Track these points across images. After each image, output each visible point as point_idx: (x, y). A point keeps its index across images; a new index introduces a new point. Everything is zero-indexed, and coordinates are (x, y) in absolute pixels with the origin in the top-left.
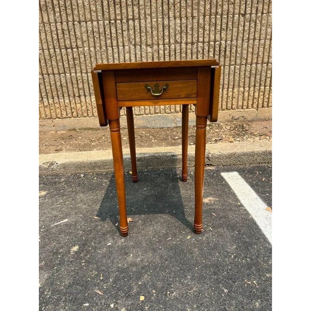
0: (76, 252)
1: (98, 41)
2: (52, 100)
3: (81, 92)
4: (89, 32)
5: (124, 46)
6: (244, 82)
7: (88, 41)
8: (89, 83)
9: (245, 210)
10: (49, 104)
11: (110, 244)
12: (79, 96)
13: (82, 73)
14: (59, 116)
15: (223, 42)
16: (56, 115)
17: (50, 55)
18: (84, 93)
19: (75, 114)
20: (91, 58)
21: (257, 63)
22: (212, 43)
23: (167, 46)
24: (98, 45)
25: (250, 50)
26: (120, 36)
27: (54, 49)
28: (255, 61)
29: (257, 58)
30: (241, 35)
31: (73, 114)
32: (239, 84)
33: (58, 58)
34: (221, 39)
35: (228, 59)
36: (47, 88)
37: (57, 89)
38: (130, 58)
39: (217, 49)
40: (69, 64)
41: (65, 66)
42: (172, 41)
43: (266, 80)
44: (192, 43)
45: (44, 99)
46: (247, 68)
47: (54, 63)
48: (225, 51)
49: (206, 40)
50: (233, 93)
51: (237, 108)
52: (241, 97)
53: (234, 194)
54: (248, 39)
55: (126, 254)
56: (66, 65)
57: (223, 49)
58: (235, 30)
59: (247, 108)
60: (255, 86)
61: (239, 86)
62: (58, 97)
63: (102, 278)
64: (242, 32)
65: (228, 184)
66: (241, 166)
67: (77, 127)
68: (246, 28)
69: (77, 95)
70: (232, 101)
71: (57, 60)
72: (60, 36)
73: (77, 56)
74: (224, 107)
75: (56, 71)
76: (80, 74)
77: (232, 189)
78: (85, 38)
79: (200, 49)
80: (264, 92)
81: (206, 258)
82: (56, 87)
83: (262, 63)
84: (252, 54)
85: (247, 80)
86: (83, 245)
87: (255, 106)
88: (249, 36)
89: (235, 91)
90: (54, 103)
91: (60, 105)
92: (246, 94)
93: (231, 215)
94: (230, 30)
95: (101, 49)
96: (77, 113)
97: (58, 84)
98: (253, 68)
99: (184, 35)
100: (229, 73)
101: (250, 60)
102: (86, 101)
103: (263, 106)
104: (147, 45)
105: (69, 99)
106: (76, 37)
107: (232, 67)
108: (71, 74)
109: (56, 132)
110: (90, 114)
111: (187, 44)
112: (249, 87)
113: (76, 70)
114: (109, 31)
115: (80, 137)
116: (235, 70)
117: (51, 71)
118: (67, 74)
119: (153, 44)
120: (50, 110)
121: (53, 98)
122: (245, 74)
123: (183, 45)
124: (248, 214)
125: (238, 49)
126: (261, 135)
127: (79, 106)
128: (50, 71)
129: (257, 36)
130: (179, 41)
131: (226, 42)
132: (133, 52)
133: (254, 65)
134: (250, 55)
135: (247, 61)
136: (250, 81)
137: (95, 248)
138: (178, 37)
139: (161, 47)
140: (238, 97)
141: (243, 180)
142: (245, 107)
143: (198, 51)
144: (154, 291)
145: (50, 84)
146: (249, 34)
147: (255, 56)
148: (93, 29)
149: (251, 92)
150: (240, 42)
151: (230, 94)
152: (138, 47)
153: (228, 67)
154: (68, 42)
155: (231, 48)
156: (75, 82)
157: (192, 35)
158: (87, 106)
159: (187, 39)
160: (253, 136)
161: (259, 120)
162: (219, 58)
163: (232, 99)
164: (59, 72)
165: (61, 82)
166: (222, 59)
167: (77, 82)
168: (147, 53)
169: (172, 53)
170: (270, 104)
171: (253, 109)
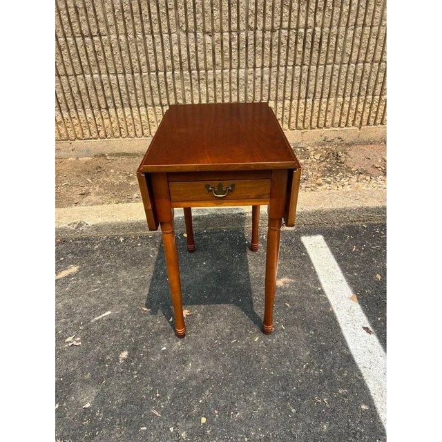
0: (126, 360)
1: (131, 26)
2: (67, 113)
3: (109, 101)
4: (116, 11)
5: (170, 33)
6: (345, 89)
7: (116, 24)
8: (119, 90)
9: (326, 299)
10: (64, 120)
11: (164, 348)
12: (107, 108)
13: (108, 74)
14: (79, 136)
15: (318, 29)
16: (76, 136)
17: (59, 47)
18: (114, 104)
19: (102, 133)
20: (120, 50)
21: (365, 62)
22: (302, 31)
23: (234, 34)
24: (130, 31)
25: (357, 41)
26: (163, 18)
27: (65, 37)
28: (362, 58)
29: (366, 54)
30: (346, 19)
31: (100, 134)
32: (337, 92)
33: (71, 51)
34: (315, 24)
35: (323, 55)
36: (59, 96)
37: (73, 98)
38: (180, 52)
39: (309, 40)
40: (88, 61)
41: (83, 64)
42: (242, 27)
43: (375, 86)
44: (273, 30)
46: (351, 69)
47: (66, 59)
48: (320, 43)
49: (293, 25)
50: (328, 104)
51: (332, 125)
52: (338, 110)
53: (315, 272)
54: (355, 24)
55: (184, 362)
56: (85, 63)
57: (317, 40)
58: (337, 10)
59: (346, 126)
60: (359, 94)
61: (337, 95)
62: (76, 109)
63: (158, 395)
64: (347, 13)
65: (308, 256)
66: (329, 226)
67: (107, 151)
68: (353, 8)
69: (103, 106)
70: (326, 116)
71: (70, 54)
72: (73, 17)
73: (100, 49)
74: (314, 124)
75: (70, 71)
76: (106, 75)
77: (312, 265)
78: (110, 20)
79: (284, 40)
80: (372, 104)
81: (275, 369)
82: (72, 94)
83: (373, 61)
84: (360, 47)
85: (349, 86)
86: (134, 350)
87: (357, 122)
88: (356, 20)
89: (330, 102)
90: (71, 118)
91: (80, 120)
92: (346, 106)
93: (308, 306)
94: (329, 10)
95: (135, 37)
96: (106, 132)
97: (75, 90)
98: (359, 69)
99: (260, 17)
100: (324, 76)
101: (356, 57)
102: (117, 116)
103: (368, 124)
104: (204, 32)
105: (93, 112)
106: (96, 19)
107: (329, 67)
108: (92, 75)
109: (77, 158)
110: (124, 134)
111: (264, 31)
112: (351, 96)
113: (99, 68)
114: (146, 10)
115: (112, 171)
116: (332, 72)
117: (63, 71)
118: (86, 76)
119: (213, 30)
120: (66, 127)
121: (69, 110)
122: (346, 77)
123: (259, 34)
124: (328, 305)
125: (340, 40)
126: (360, 173)
127: (107, 122)
129: (368, 20)
130: (253, 26)
131: (322, 29)
132: (183, 43)
133: (361, 65)
134: (356, 50)
135: (350, 58)
136: (352, 88)
137: (148, 354)
138: (251, 20)
139: (226, 35)
140: (335, 110)
141: (328, 250)
142: (343, 125)
143: (280, 43)
144: (216, 412)
145: (63, 90)
146: (357, 17)
147: (363, 51)
148: (122, 7)
149: (353, 104)
150: (343, 29)
151: (324, 106)
152: (192, 35)
153: (323, 67)
154: (84, 27)
155: (329, 39)
156: (99, 87)
157: (273, 17)
158: (119, 123)
159: (264, 23)
160: (349, 175)
161: (360, 144)
162: (311, 53)
163: (326, 114)
164: (75, 72)
165: (78, 87)
166: (315, 55)
167: (103, 88)
168: (204, 44)
169: (243, 45)
170: (379, 121)
171: (354, 128)
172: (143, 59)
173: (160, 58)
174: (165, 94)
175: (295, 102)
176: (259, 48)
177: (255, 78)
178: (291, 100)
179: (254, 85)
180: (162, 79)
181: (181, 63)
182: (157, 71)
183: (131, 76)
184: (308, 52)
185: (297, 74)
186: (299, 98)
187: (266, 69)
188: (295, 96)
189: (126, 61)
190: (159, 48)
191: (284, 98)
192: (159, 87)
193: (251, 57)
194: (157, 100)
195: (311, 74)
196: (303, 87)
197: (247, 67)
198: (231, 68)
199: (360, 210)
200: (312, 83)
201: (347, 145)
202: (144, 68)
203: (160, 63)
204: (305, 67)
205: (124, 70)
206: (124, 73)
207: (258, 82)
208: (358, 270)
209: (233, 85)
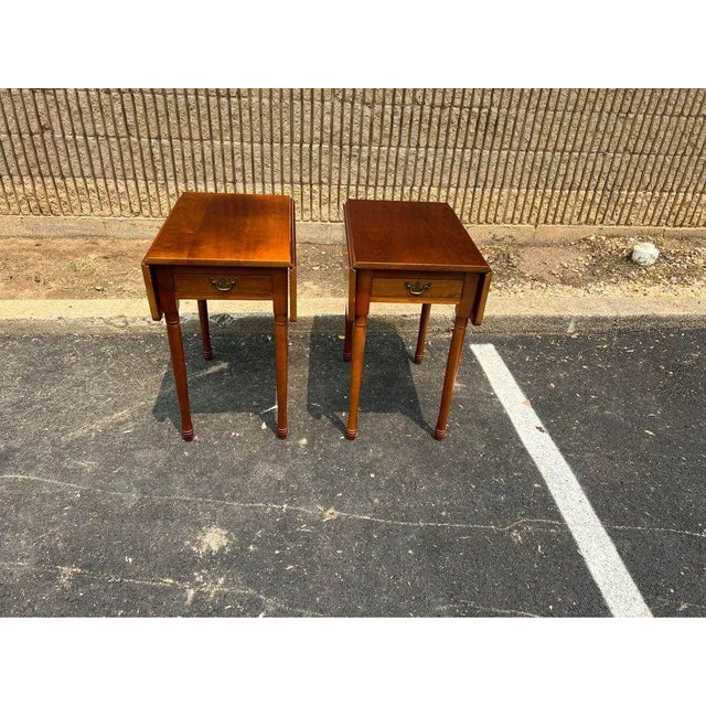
0: (306, 446)
2: (183, 185)
3: (239, 175)
5: (323, 101)
6: (521, 179)
8: (253, 161)
9: (499, 402)
10: (178, 192)
12: (234, 182)
13: (242, 141)
15: (494, 110)
17: (187, 105)
18: (244, 179)
20: (261, 116)
21: (545, 150)
22: (476, 110)
23: (398, 108)
24: (276, 94)
25: (538, 126)
27: (196, 94)
28: (542, 146)
29: (547, 141)
30: (527, 101)
32: (512, 182)
33: (201, 112)
34: (492, 105)
35: (498, 140)
36: (176, 163)
37: (194, 167)
38: (332, 123)
39: (483, 121)
40: (221, 125)
41: (213, 128)
42: (408, 100)
43: (556, 178)
45: (169, 183)
46: (529, 157)
47: (194, 120)
48: (496, 125)
49: (467, 103)
50: (500, 195)
51: (504, 221)
52: (512, 203)
53: (487, 378)
54: (537, 107)
56: (216, 126)
57: (492, 121)
59: (520, 222)
60: (537, 187)
61: (511, 186)
62: (195, 181)
65: (479, 364)
66: (499, 335)
69: (230, 179)
70: (497, 209)
71: (199, 114)
73: (237, 112)
74: (482, 218)
75: (196, 135)
76: (239, 143)
77: (484, 373)
79: (454, 119)
80: (551, 199)
82: (193, 163)
83: (555, 150)
84: (540, 133)
85: (526, 176)
86: (312, 438)
87: (533, 220)
89: (503, 193)
92: (521, 199)
93: (481, 408)
97: (198, 158)
98: (538, 157)
100: (498, 163)
101: (535, 144)
103: (546, 222)
104: (363, 103)
107: (504, 153)
108: (222, 142)
111: (432, 106)
112: (528, 188)
113: (232, 134)
116: (507, 159)
118: (215, 142)
119: (374, 101)
121: (186, 181)
122: (523, 166)
123: (427, 109)
124: (502, 408)
125: (518, 124)
126: (535, 280)
128: (185, 134)
129: (552, 104)
130: (420, 100)
131: (498, 110)
132: (337, 113)
133: (540, 153)
134: (536, 136)
135: (529, 145)
136: (529, 178)
137: (327, 442)
139: (388, 108)
140: (508, 203)
141: (499, 358)
142: (516, 221)
143: (450, 122)
145: (183, 157)
147: (544, 138)
149: (529, 197)
150: (522, 111)
151: (495, 197)
152: (347, 105)
153: (497, 152)
155: (506, 122)
156: (228, 156)
159: (434, 98)
160: (522, 281)
161: (535, 245)
162: (485, 135)
163: (497, 206)
164: (201, 138)
165: (203, 154)
166: (489, 138)
167: (233, 158)
168: (362, 116)
169: (406, 121)
170: (558, 220)
171: (528, 225)
172: (287, 128)
173: (307, 127)
174: (308, 170)
175: (461, 190)
176: (425, 126)
177: (417, 159)
178: (457, 188)
179: (415, 167)
180: (306, 153)
181: (332, 135)
182: (302, 142)
183: (269, 145)
184: (480, 134)
185: (467, 158)
186: (467, 186)
187: (431, 150)
188: (463, 184)
189: (267, 128)
190: (307, 117)
191: (449, 185)
192: (301, 162)
193: (414, 135)
194: (296, 177)
195: (483, 159)
196: (473, 173)
197: (409, 146)
198: (390, 146)
199: (535, 319)
200: (483, 170)
201: (521, 246)
202: (287, 138)
203: (307, 134)
204: (477, 151)
205: (262, 138)
206: (261, 142)
207: (420, 164)
208: (532, 379)
209: (390, 166)
